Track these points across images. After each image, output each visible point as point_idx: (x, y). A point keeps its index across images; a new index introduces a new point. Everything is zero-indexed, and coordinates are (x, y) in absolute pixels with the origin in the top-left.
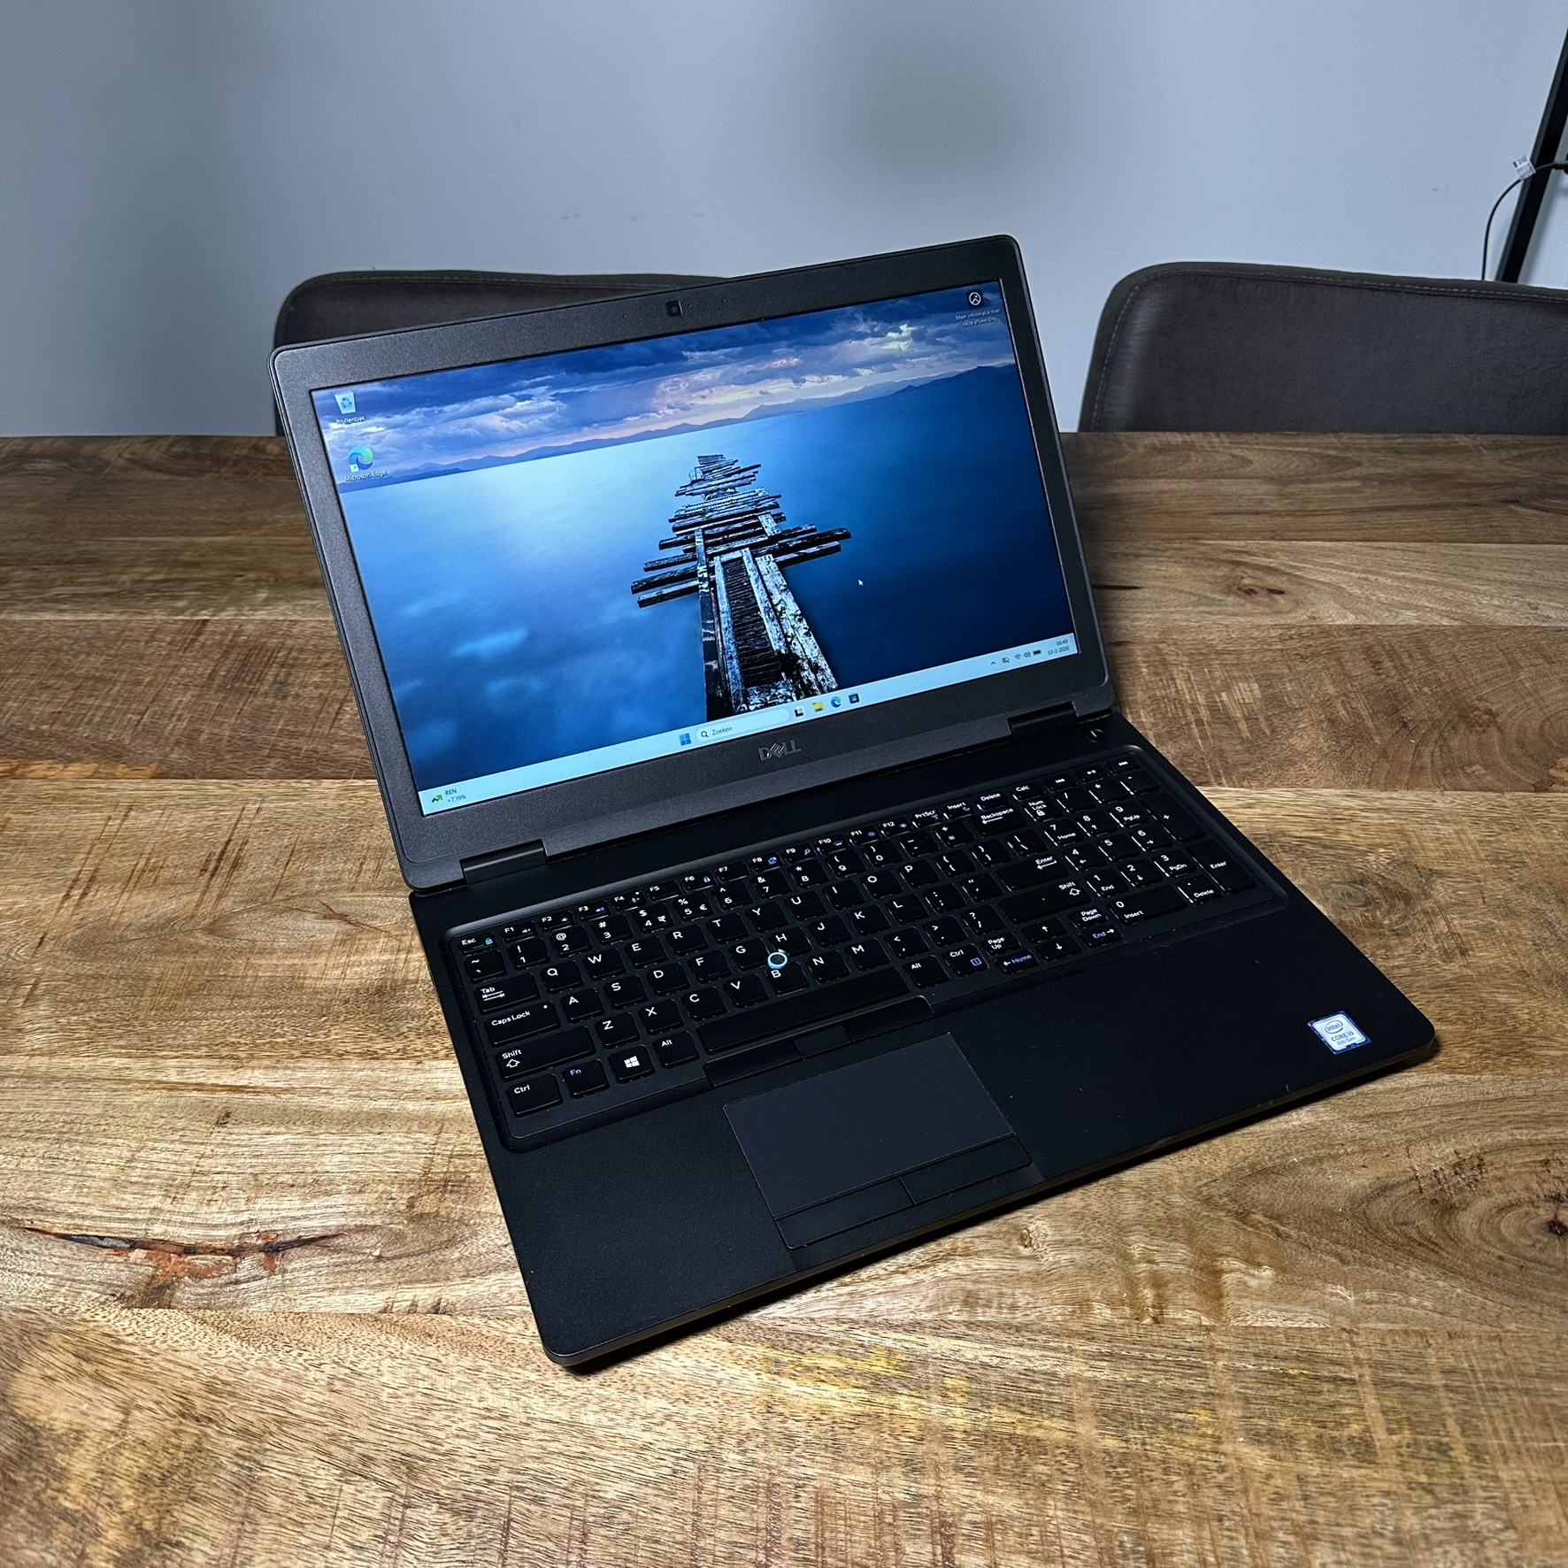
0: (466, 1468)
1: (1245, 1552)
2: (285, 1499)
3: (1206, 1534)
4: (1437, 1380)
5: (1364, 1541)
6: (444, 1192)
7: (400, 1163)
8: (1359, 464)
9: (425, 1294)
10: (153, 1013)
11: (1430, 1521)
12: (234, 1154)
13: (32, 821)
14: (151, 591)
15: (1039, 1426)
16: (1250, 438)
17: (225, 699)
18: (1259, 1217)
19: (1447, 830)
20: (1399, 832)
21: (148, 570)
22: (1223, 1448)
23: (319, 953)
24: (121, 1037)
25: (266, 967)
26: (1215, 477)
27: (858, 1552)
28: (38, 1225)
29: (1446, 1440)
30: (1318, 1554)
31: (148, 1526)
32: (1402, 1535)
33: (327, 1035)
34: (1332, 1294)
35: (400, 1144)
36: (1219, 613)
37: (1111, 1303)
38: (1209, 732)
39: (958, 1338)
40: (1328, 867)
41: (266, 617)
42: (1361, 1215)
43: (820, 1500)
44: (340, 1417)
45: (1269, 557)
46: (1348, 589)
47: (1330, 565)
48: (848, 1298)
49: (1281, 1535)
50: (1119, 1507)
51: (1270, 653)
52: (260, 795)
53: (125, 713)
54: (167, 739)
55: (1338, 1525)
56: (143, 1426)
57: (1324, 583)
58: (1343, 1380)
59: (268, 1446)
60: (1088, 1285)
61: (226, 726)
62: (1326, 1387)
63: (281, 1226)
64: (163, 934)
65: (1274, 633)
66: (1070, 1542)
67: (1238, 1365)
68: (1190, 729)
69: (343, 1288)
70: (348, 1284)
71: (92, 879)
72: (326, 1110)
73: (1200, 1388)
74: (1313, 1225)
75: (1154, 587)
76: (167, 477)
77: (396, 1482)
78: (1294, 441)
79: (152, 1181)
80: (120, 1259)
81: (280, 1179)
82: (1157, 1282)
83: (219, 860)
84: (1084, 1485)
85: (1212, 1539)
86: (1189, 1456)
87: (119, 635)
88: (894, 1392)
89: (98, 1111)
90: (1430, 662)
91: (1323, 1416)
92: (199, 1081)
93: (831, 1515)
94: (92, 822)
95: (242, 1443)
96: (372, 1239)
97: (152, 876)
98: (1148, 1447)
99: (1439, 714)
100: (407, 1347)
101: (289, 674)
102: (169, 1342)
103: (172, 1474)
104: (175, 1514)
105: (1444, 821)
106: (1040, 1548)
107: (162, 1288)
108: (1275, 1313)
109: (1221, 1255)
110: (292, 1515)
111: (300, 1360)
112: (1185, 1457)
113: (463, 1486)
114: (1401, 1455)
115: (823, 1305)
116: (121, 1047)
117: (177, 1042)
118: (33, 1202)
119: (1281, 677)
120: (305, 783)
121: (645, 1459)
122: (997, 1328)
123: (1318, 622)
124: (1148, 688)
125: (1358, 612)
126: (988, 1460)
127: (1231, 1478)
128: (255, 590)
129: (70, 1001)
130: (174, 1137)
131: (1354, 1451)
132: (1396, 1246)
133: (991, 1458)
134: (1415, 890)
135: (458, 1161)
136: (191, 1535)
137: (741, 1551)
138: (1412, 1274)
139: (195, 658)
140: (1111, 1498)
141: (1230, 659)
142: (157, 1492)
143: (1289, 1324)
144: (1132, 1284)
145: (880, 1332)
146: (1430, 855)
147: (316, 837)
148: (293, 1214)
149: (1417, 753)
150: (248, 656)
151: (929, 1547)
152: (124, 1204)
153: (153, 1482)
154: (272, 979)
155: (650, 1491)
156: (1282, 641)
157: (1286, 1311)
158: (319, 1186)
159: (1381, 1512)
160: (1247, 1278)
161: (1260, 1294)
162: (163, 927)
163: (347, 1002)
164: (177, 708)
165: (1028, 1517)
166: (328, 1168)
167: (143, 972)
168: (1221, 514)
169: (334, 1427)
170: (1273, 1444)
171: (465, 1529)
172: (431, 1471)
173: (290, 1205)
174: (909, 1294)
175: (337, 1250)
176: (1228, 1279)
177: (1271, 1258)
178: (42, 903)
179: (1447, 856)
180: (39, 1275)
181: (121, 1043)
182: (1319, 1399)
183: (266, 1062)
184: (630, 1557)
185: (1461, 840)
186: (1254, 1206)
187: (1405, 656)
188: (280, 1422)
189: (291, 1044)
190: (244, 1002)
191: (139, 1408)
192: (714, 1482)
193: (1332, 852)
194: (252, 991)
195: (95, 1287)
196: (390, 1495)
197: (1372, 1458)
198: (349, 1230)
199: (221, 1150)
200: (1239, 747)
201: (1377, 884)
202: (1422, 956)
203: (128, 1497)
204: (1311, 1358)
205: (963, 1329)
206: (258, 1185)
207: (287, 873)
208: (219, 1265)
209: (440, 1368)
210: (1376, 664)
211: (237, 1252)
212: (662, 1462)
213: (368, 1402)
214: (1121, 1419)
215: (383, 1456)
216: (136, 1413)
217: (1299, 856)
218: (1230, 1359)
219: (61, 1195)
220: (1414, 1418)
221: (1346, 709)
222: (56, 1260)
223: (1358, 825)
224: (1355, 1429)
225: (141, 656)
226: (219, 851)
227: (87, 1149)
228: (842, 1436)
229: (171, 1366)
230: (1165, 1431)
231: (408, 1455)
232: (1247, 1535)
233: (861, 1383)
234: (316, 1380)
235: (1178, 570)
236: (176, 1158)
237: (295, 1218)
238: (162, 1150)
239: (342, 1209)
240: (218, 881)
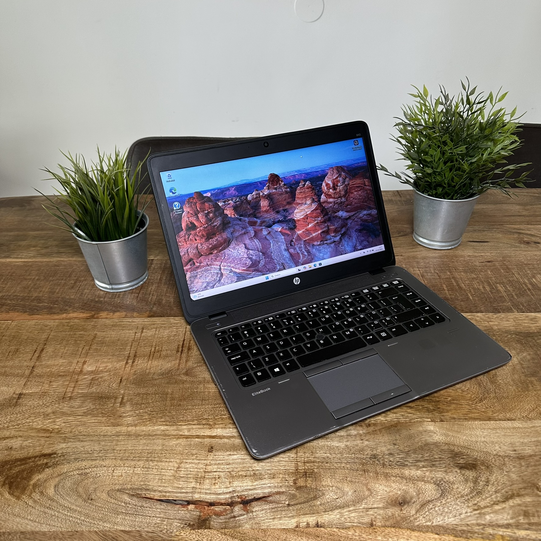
6: (306, 477)
7: (285, 466)
9: (312, 520)
10: (172, 407)
12: (219, 464)
13: (106, 335)
17: (168, 287)
24: (162, 418)
25: (212, 388)
26: (500, 204)
28: (148, 496)
35: (283, 458)
36: (520, 250)
38: (534, 293)
39: (527, 530)
45: (530, 231)
48: (478, 515)
53: (131, 293)
54: (150, 303)
61: (171, 297)
63: (246, 493)
64: (168, 376)
68: (527, 292)
69: (278, 518)
70: (279, 516)
71: (135, 356)
75: (494, 241)
79: (189, 476)
80: (185, 509)
81: (240, 473)
83: (183, 347)
89: (160, 448)
92: (197, 434)
94: (129, 334)
96: (283, 498)
97: (159, 354)
107: (205, 520)
115: (470, 519)
116: (163, 422)
117: (185, 419)
118: (144, 486)
124: (506, 277)
129: (138, 404)
130: (193, 458)
135: (308, 465)
139: (152, 273)
141: (531, 266)
145: (495, 528)
148: (249, 488)
152: (180, 486)
158: (256, 476)
162: (168, 373)
164: (151, 291)
166: (259, 468)
167: (164, 391)
168: (507, 216)
173: (247, 484)
174: (502, 513)
175: (271, 502)
178: (118, 365)
180: (153, 517)
181: (162, 420)
183: (221, 426)
190: (207, 402)
194: (210, 398)
195: (178, 521)
198: (274, 494)
199: (213, 462)
205: (527, 526)
206: (232, 476)
208: (225, 510)
211: (231, 504)
219: (154, 483)
222: (159, 510)
226: (181, 344)
227: (159, 464)
235: (500, 235)
236: (196, 466)
237: (250, 490)
238: (190, 463)
239: (268, 485)
240: (184, 355)
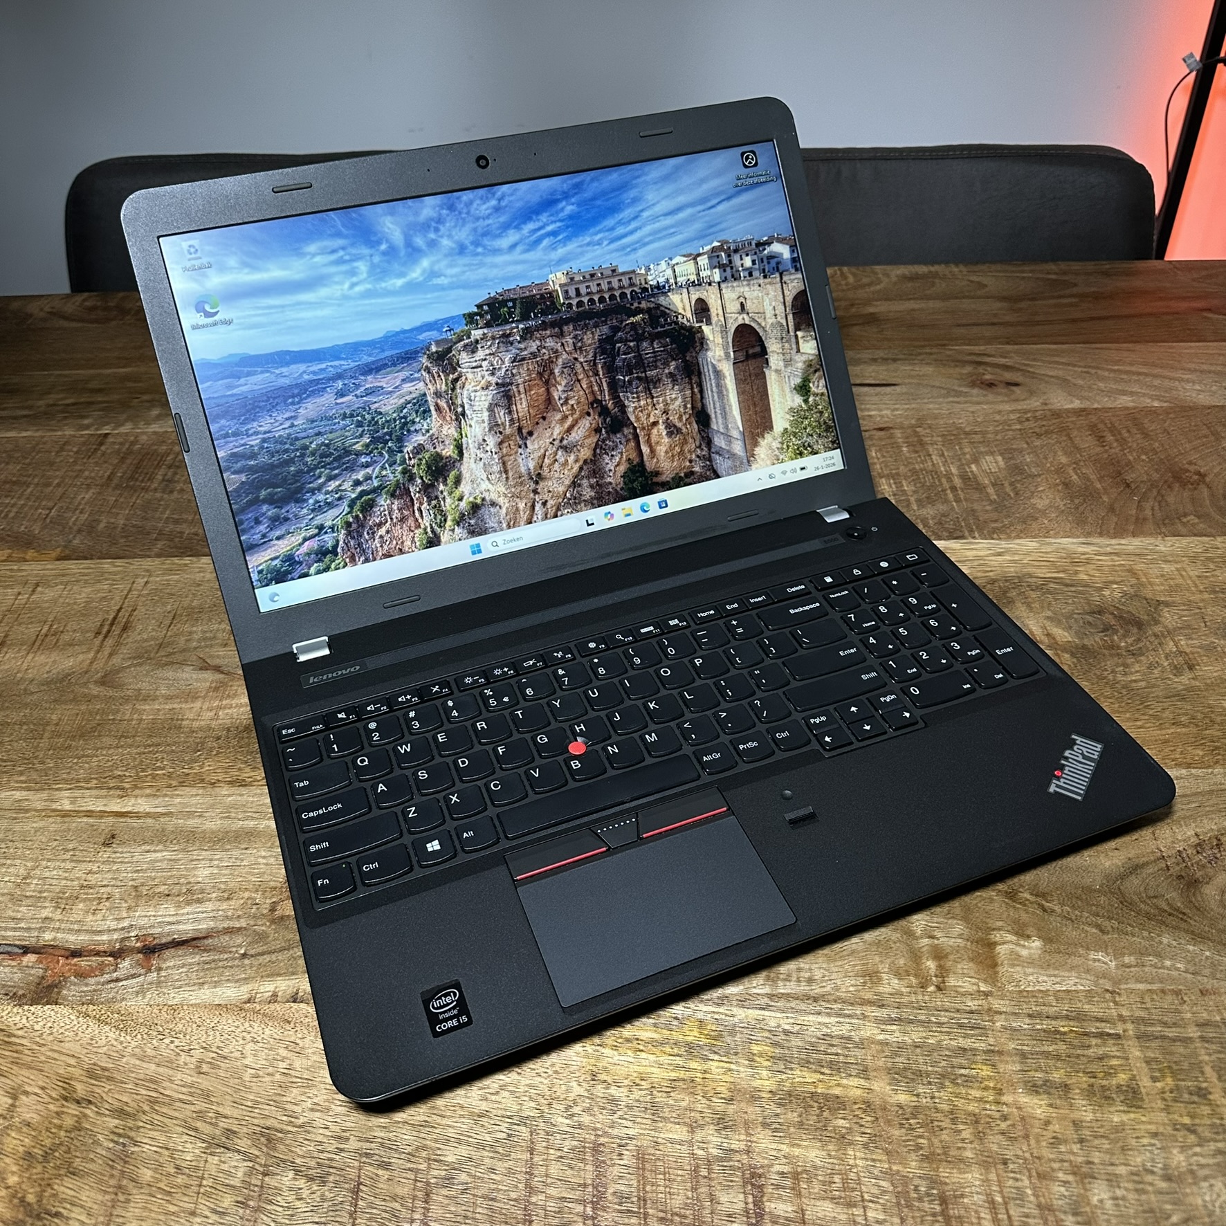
0: (320, 1138)
1: (1029, 1192)
2: (155, 1171)
3: (993, 1176)
4: (1193, 1032)
5: (1136, 1178)
7: (264, 873)
8: (1075, 285)
9: (282, 986)
10: (51, 752)
11: (1195, 1158)
12: (118, 870)
14: (63, 412)
15: (838, 1085)
16: (984, 267)
17: (121, 495)
18: (1027, 895)
19: (1168, 568)
20: (1129, 571)
21: (61, 396)
22: (1004, 1099)
23: (195, 698)
24: (21, 774)
25: (149, 711)
26: (957, 298)
27: (677, 1202)
29: (1204, 1085)
30: (1096, 1191)
31: (31, 1198)
32: (1170, 1172)
33: (201, 767)
34: (1094, 960)
35: (264, 857)
36: (966, 402)
37: (897, 974)
38: (962, 496)
39: (764, 1009)
40: (1070, 601)
41: (157, 430)
42: (1117, 891)
43: (641, 1157)
44: (206, 1095)
45: (1005, 357)
46: (1073, 380)
47: (1057, 363)
49: (1061, 1175)
50: (913, 1156)
51: (1011, 433)
52: (148, 571)
53: (37, 509)
54: (70, 528)
55: (1112, 1164)
56: (29, 1109)
57: (1052, 377)
58: (1109, 1035)
59: (141, 1124)
60: (877, 959)
61: (121, 516)
62: (1094, 1041)
63: (157, 931)
64: (61, 686)
65: (1012, 416)
66: (869, 1187)
67: (1014, 1025)
68: (946, 495)
69: (211, 982)
70: (216, 979)
72: (200, 830)
73: (981, 1046)
74: (1074, 900)
75: (910, 383)
76: (79, 325)
77: (257, 1153)
78: (1021, 268)
79: (45, 895)
80: (14, 963)
81: (157, 890)
82: (939, 955)
83: (112, 624)
84: (880, 1136)
85: (999, 1181)
86: (973, 1107)
87: (34, 448)
88: (706, 1059)
90: (1146, 435)
91: (1094, 1067)
92: (89, 808)
93: (651, 1171)
94: (4, 596)
95: (117, 1121)
96: (239, 940)
97: (54, 639)
98: (937, 1101)
99: (1156, 476)
100: (267, 1032)
101: (175, 473)
102: (56, 1034)
103: (54, 1151)
104: (56, 1187)
105: (1166, 561)
106: (843, 1194)
107: (50, 987)
108: (1045, 978)
109: (994, 929)
110: (161, 1185)
111: (172, 1046)
112: (971, 1108)
113: (316, 1154)
114: (1164, 1099)
116: (21, 782)
117: (71, 776)
119: (1021, 451)
120: (187, 560)
121: (482, 1126)
122: (797, 999)
123: (1050, 407)
124: (909, 463)
125: (1082, 398)
126: (793, 1117)
127: (1013, 1125)
128: (149, 409)
130: (65, 857)
131: (1122, 1098)
132: (1149, 917)
133: (795, 1114)
134: (1146, 617)
136: (68, 1206)
137: (570, 1205)
138: (1165, 941)
139: (97, 464)
140: (906, 1146)
141: (977, 438)
142: (39, 1168)
143: (1058, 987)
144: (916, 956)
145: (692, 1006)
146: (1157, 589)
147: (195, 603)
148: (167, 919)
149: (1140, 507)
150: (141, 460)
151: (741, 1197)
152: (19, 916)
153: (36, 1159)
154: (154, 721)
155: (486, 1154)
156: (1020, 422)
157: (1055, 976)
158: (192, 895)
159: (1151, 1152)
160: (1018, 949)
161: (1031, 962)
162: (62, 680)
163: (219, 738)
164: (80, 503)
165: (830, 1166)
166: (200, 880)
167: (42, 719)
168: (964, 325)
169: (201, 1106)
170: (1049, 1093)
171: (319, 1193)
172: (287, 1142)
173: (167, 911)
175: (207, 950)
176: (1002, 950)
177: (1039, 930)
179: (1171, 590)
181: (22, 778)
182: (1090, 1052)
183: (148, 791)
184: (469, 1214)
185: (1181, 575)
186: (1021, 886)
187: (1124, 431)
188: (153, 1102)
189: (170, 776)
190: (130, 741)
191: (26, 1093)
192: (544, 1144)
193: (1073, 589)
194: (137, 732)
196: (251, 1164)
197: (1140, 1103)
198: (218, 932)
199: (105, 867)
200: (988, 508)
201: (1113, 614)
202: (1156, 671)
203: (13, 1173)
204: (1080, 1017)
205: (766, 1000)
206: (139, 894)
207: (169, 633)
208: (102, 965)
209: (298, 1050)
210: (1100, 439)
211: (118, 954)
212: (497, 1128)
213: (232, 1082)
214: (911, 1076)
215: (245, 1130)
216: (24, 1098)
217: (1044, 593)
218: (1006, 1020)
220: (1175, 1067)
221: (1077, 474)
223: (1093, 566)
224: (1122, 1078)
225: (52, 464)
226: (111, 617)
228: (660, 1098)
229: (56, 1055)
230: (951, 1085)
231: (268, 1128)
232: (1030, 1177)
233: (676, 1051)
234: (186, 1064)
235: (929, 370)
236: (67, 875)
237: (170, 923)
238: (54, 869)
239: (211, 915)
240: (110, 642)
